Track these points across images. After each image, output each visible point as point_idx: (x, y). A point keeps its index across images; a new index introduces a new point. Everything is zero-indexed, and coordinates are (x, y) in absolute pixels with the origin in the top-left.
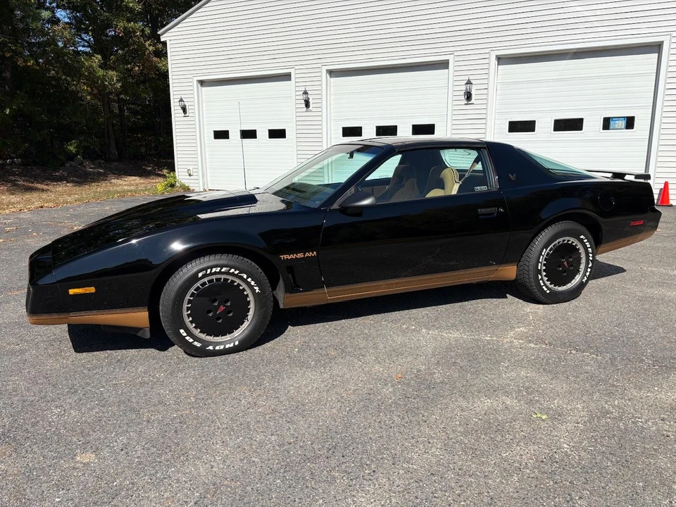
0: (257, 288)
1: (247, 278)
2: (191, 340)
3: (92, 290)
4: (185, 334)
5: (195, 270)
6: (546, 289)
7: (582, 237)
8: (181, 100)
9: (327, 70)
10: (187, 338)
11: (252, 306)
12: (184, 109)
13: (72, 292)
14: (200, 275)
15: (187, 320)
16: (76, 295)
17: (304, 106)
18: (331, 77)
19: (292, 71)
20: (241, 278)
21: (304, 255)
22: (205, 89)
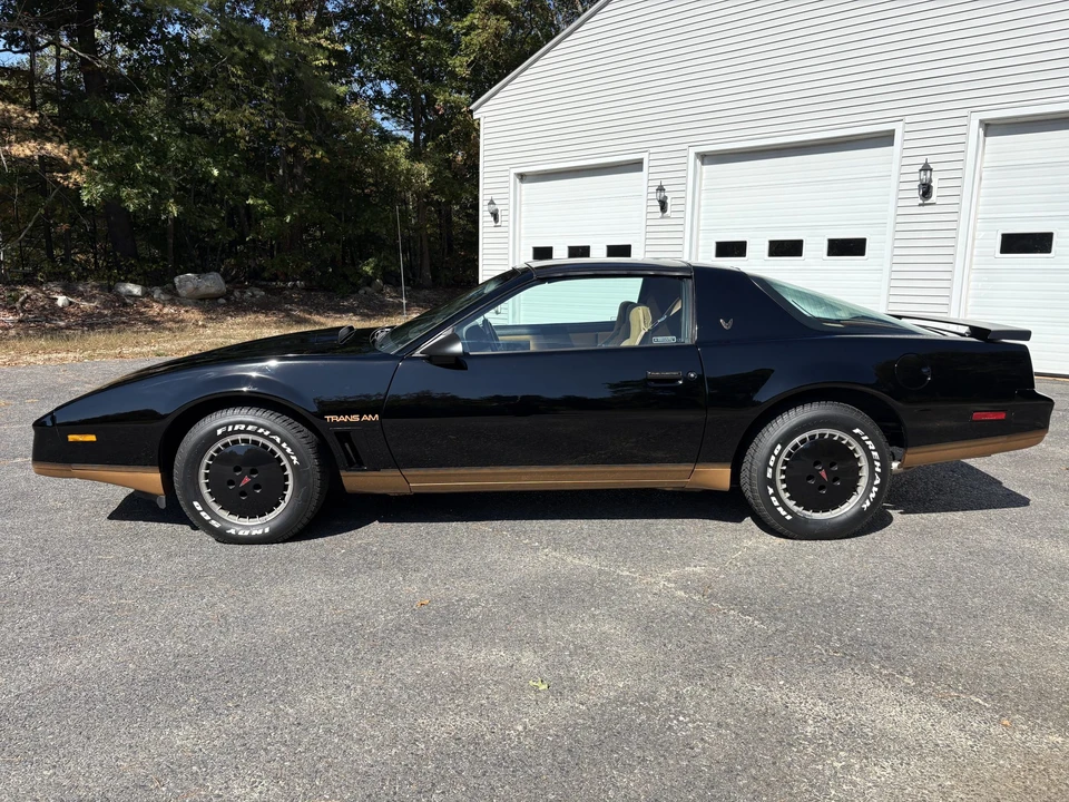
0: (294, 458)
1: (282, 442)
2: (208, 518)
3: (92, 438)
4: (199, 508)
5: (215, 425)
6: (784, 513)
7: (857, 431)
8: (492, 202)
9: (697, 154)
10: (203, 514)
11: (290, 483)
12: (495, 215)
13: (72, 438)
14: (219, 432)
15: (205, 491)
16: (76, 443)
17: (659, 208)
18: (703, 164)
19: (645, 156)
20: (274, 441)
21: (361, 418)
22: (526, 186)
